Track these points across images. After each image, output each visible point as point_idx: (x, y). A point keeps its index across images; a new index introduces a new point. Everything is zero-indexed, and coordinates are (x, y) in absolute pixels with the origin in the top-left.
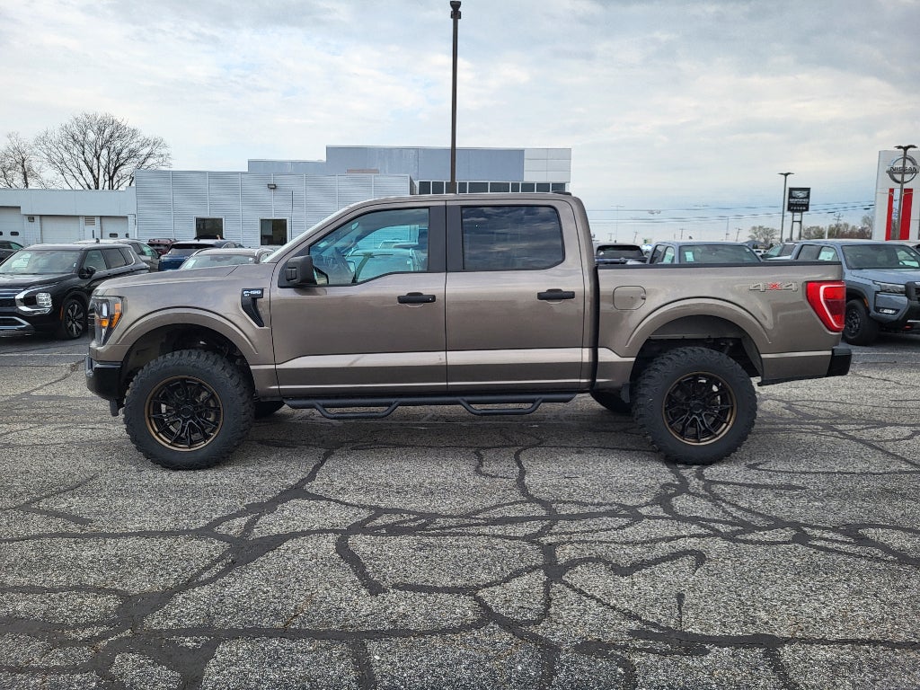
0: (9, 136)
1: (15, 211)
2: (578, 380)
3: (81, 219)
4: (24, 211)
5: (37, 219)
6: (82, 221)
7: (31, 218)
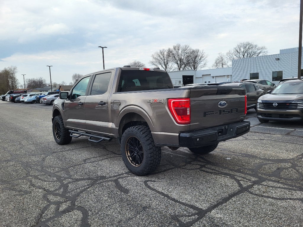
0: (219, 54)
1: (209, 76)
2: (108, 134)
3: (226, 76)
4: (212, 75)
5: (215, 77)
6: (226, 77)
7: (213, 77)
